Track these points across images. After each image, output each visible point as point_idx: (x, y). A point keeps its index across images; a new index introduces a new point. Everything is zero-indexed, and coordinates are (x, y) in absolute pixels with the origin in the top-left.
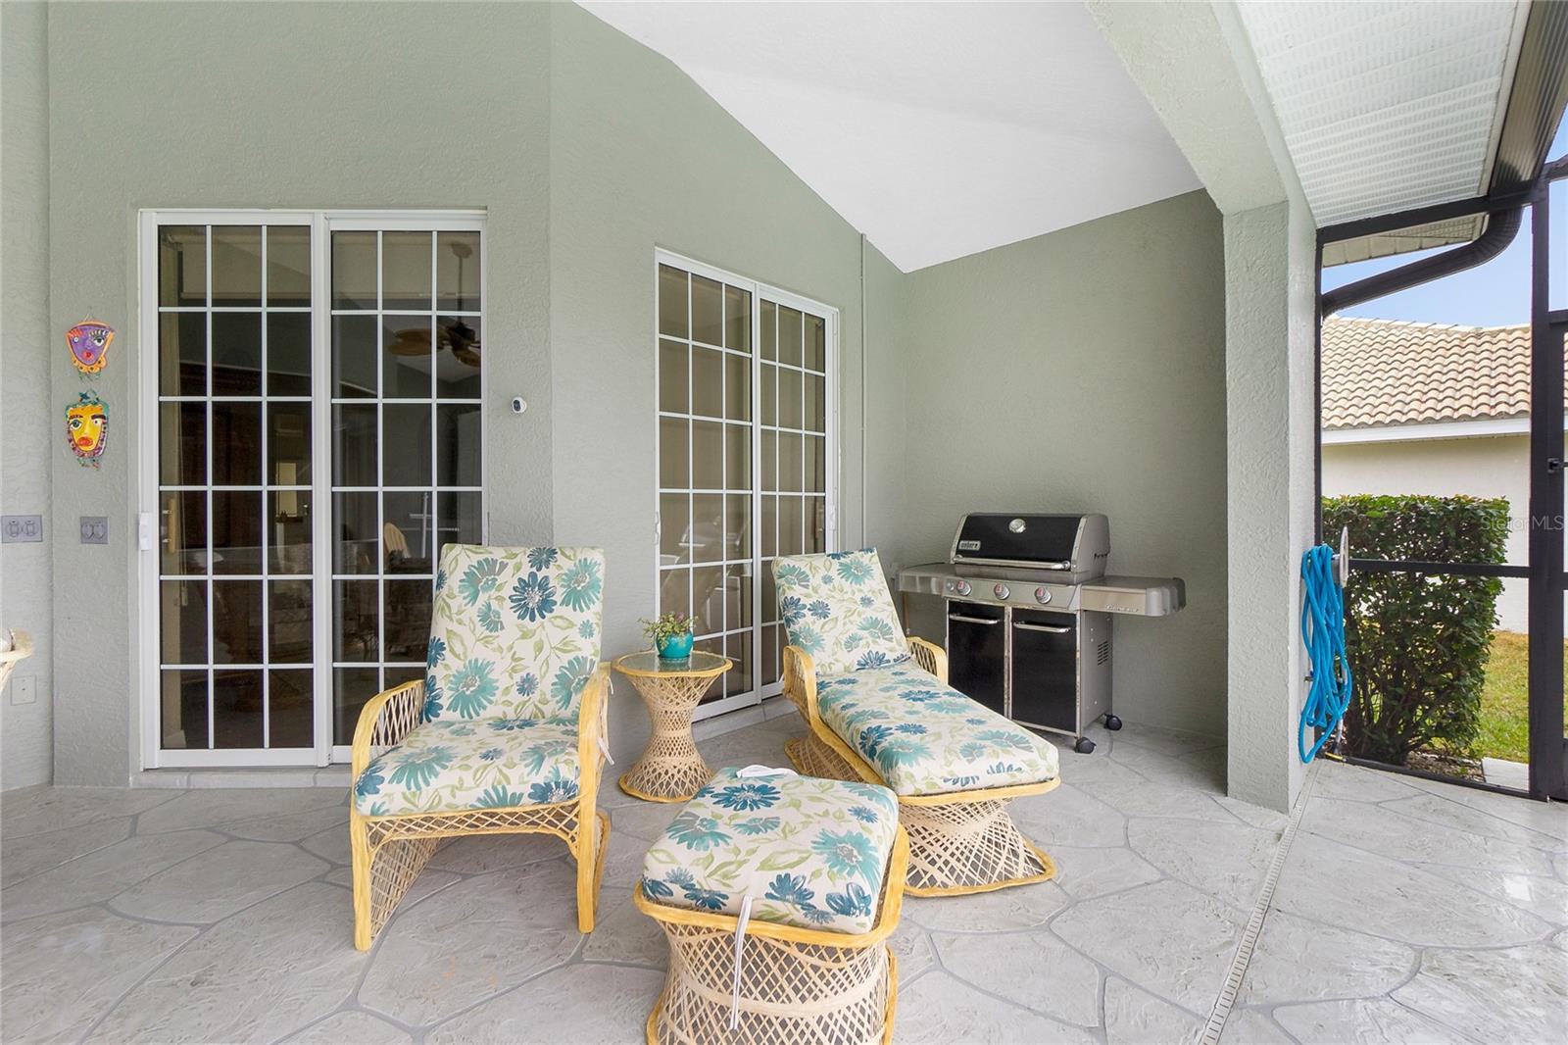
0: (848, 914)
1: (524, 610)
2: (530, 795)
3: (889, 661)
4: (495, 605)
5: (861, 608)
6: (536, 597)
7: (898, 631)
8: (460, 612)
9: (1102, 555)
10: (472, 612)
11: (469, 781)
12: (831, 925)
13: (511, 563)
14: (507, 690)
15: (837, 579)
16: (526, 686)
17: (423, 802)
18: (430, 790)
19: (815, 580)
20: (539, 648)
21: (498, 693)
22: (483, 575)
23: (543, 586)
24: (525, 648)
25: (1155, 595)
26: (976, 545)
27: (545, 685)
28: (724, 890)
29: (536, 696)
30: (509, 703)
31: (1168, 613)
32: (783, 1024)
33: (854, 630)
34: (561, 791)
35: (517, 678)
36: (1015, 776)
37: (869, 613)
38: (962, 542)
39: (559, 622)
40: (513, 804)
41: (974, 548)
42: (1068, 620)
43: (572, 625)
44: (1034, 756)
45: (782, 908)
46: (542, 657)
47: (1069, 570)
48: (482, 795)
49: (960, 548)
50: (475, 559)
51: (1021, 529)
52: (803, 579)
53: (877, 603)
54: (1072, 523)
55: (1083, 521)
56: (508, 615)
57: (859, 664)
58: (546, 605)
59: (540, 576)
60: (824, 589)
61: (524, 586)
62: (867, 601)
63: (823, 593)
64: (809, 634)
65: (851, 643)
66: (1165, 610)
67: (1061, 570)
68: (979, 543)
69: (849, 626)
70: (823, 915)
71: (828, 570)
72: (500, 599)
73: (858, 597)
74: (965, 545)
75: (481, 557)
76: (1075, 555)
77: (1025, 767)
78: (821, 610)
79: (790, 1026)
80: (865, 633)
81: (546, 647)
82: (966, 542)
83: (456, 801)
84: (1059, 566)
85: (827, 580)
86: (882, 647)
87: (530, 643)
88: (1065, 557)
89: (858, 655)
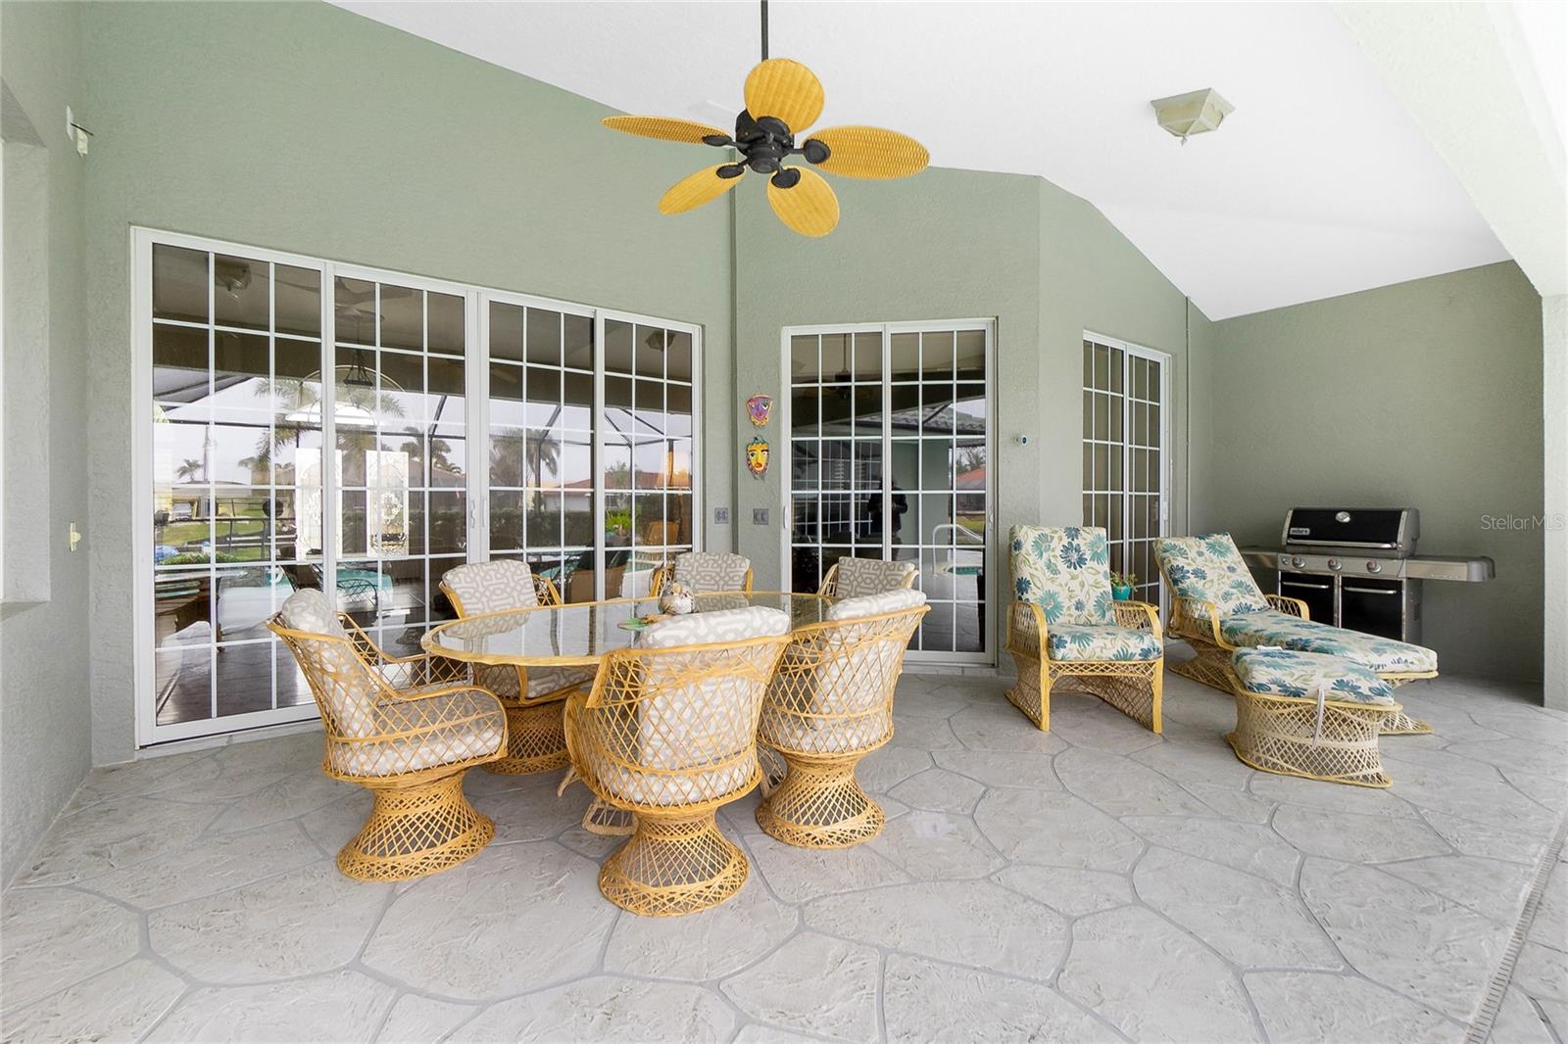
0: (1383, 696)
1: (1071, 564)
2: (1140, 655)
3: (1254, 610)
4: (1053, 560)
5: (1229, 574)
6: (1075, 557)
7: (1258, 591)
8: (1035, 564)
9: (1415, 540)
10: (1041, 563)
11: (1109, 645)
12: (1372, 701)
13: (1056, 536)
14: (1069, 608)
15: (1207, 554)
16: (1079, 606)
17: (1086, 655)
18: (1090, 648)
19: (1192, 554)
20: (1082, 585)
21: (1065, 609)
22: (1043, 543)
23: (1078, 550)
24: (1075, 585)
25: (1475, 566)
26: (1306, 531)
27: (1090, 606)
28: (1304, 687)
29: (1086, 612)
30: (1071, 616)
31: (1486, 580)
32: (1338, 752)
33: (1226, 588)
34: (1156, 653)
35: (1074, 601)
36: (1408, 666)
37: (1234, 577)
38: (1292, 529)
39: (1090, 570)
40: (1130, 660)
41: (1304, 533)
42: (1396, 585)
43: (1099, 573)
44: (1421, 655)
45: (1340, 694)
46: (1085, 590)
47: (1396, 549)
48: (1116, 653)
49: (1291, 533)
50: (1036, 533)
51: (1347, 519)
52: (1183, 553)
53: (1239, 571)
54: (1396, 514)
55: (1404, 514)
56: (1061, 566)
57: (1234, 610)
58: (1081, 561)
59: (1074, 543)
60: (1200, 560)
61: (1067, 549)
62: (1231, 569)
63: (1200, 563)
64: (1195, 590)
65: (1226, 597)
66: (1484, 578)
67: (1389, 549)
68: (1308, 530)
69: (1222, 585)
70: (1367, 697)
71: (1199, 547)
72: (1054, 556)
73: (1225, 566)
74: (1294, 531)
75: (1039, 532)
76: (1400, 538)
77: (1415, 662)
78: (1200, 574)
79: (1343, 753)
80: (1235, 591)
81: (1086, 585)
82: (1296, 529)
83: (1103, 655)
84: (1388, 546)
85: (1201, 554)
86: (1248, 600)
87: (1077, 582)
88: (1392, 538)
89: (1232, 605)
